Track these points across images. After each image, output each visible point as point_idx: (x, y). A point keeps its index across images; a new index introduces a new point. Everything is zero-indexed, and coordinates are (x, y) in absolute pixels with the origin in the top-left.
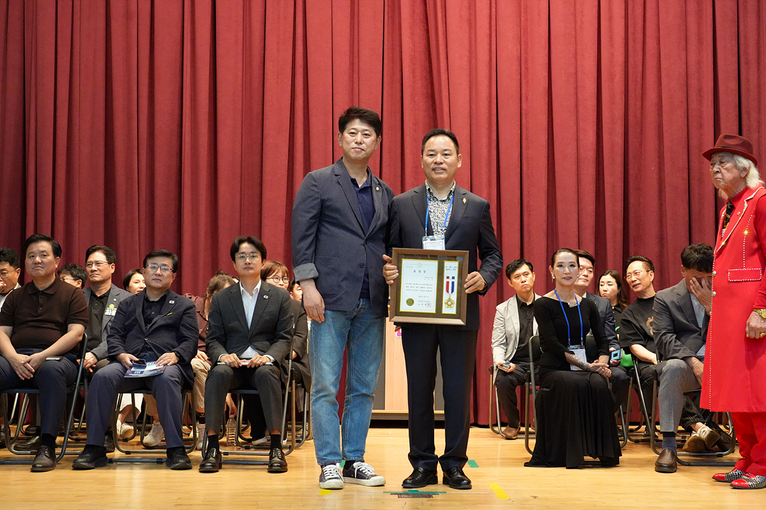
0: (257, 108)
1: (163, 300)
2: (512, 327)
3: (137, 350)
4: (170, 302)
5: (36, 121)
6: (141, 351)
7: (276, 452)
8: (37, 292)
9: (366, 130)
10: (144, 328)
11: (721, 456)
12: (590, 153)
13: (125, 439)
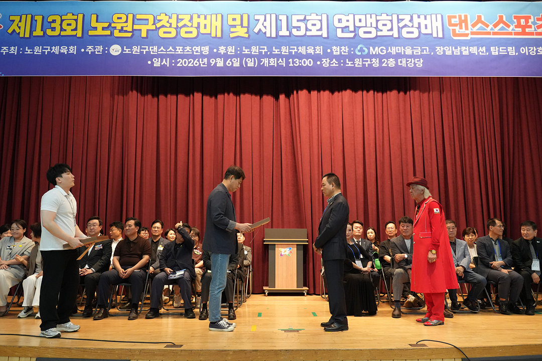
3: (172, 267)
6: (174, 267)
7: (231, 310)
8: (130, 242)
10: (174, 256)
11: (420, 309)
12: (361, 177)
13: (166, 303)
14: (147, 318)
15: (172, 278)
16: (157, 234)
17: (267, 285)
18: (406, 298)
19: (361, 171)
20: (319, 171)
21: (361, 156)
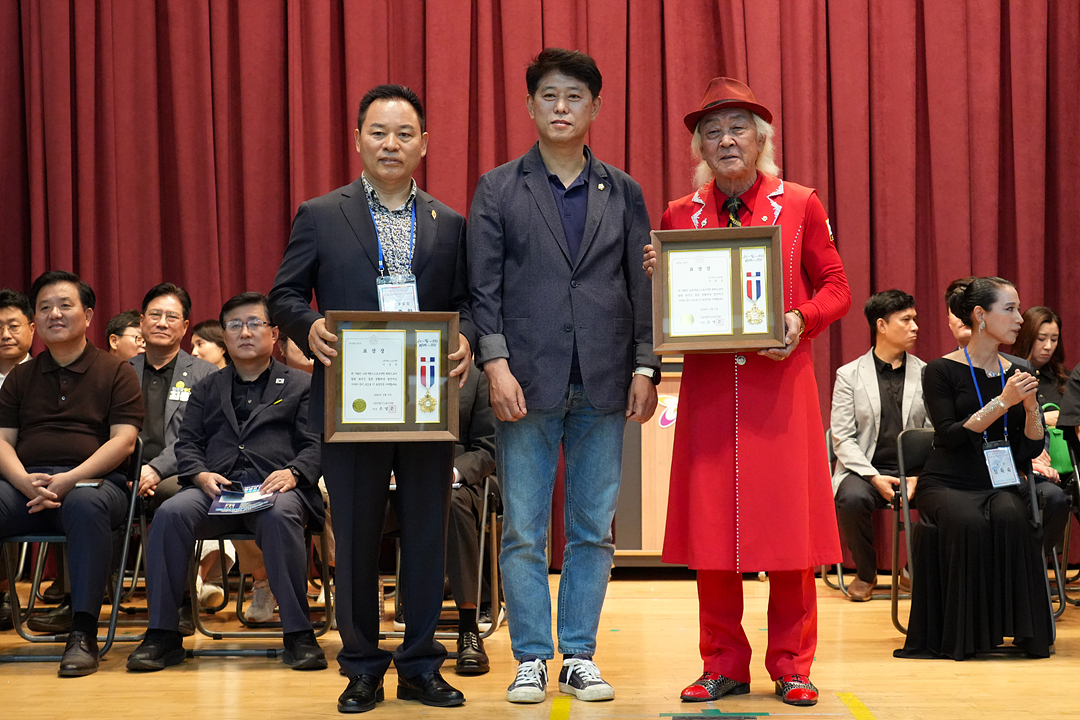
0: (413, 39)
1: (266, 377)
2: (867, 404)
3: (227, 467)
4: (277, 381)
5: (41, 68)
6: (235, 468)
7: (469, 638)
8: (56, 370)
9: (573, 88)
10: (236, 428)
12: (989, 106)
13: (212, 611)
14: (135, 668)
15: (224, 511)
16: (166, 341)
21: (993, 16)
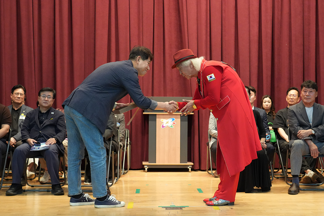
1: (48, 112)
3: (36, 137)
4: (52, 113)
10: (39, 126)
11: (319, 185)
12: (255, 38)
13: (31, 179)
14: (8, 195)
15: (35, 150)
17: (147, 160)
18: (304, 173)
19: (255, 30)
20: (206, 31)
21: (256, 13)
